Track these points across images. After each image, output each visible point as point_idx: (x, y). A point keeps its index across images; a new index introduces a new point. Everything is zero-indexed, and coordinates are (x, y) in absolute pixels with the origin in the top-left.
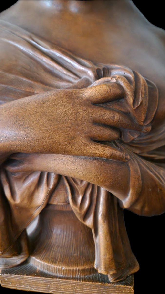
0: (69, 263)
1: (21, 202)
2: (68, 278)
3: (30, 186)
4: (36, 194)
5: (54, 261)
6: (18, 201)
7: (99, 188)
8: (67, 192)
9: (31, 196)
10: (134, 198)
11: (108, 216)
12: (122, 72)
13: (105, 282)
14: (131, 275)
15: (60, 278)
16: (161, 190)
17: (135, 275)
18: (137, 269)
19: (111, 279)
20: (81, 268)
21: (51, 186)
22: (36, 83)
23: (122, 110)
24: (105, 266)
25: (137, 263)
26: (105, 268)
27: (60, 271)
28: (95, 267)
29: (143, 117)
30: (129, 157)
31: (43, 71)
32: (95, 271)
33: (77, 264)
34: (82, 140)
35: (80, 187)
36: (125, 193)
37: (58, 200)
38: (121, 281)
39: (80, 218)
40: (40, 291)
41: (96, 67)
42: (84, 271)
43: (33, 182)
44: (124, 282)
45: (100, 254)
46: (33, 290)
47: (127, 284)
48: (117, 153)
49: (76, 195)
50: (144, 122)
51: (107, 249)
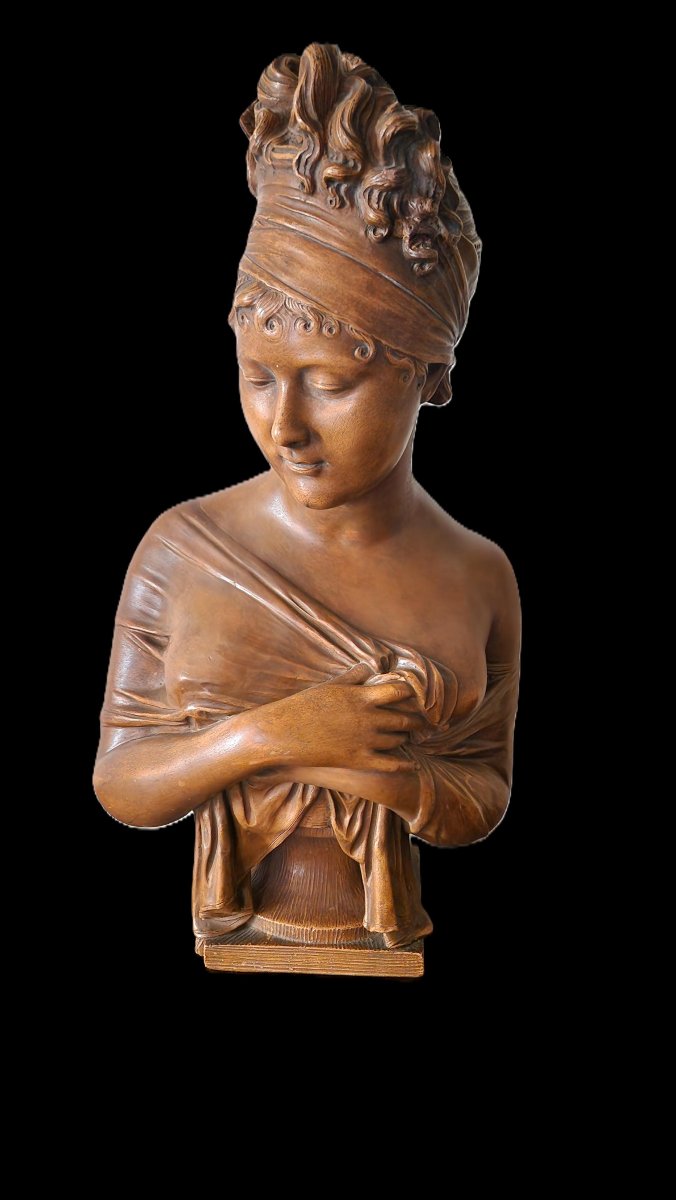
0: (323, 922)
1: (258, 825)
2: (320, 946)
3: (275, 802)
4: (282, 813)
5: (297, 919)
6: (254, 822)
7: (375, 806)
8: (328, 809)
9: (274, 815)
10: (425, 820)
11: (388, 844)
12: (413, 665)
13: (379, 949)
14: (420, 938)
15: (308, 945)
16: (463, 807)
17: (427, 939)
18: (428, 930)
19: (389, 944)
20: (342, 928)
21: (308, 802)
22: (299, 666)
23: (412, 710)
24: (382, 919)
25: (430, 921)
26: (381, 923)
27: (308, 935)
28: (365, 926)
29: (438, 718)
30: (419, 767)
31: (306, 646)
32: (364, 932)
33: (336, 923)
34: (364, 753)
35: (348, 804)
36: (413, 812)
37: (313, 822)
38: (404, 946)
39: (346, 848)
40: (274, 971)
41: (381, 655)
42: (346, 932)
43: (280, 796)
44: (408, 948)
45: (374, 901)
46: (262, 969)
47: (414, 951)
48: (405, 764)
49: (342, 814)
50: (439, 723)
51: (384, 893)
